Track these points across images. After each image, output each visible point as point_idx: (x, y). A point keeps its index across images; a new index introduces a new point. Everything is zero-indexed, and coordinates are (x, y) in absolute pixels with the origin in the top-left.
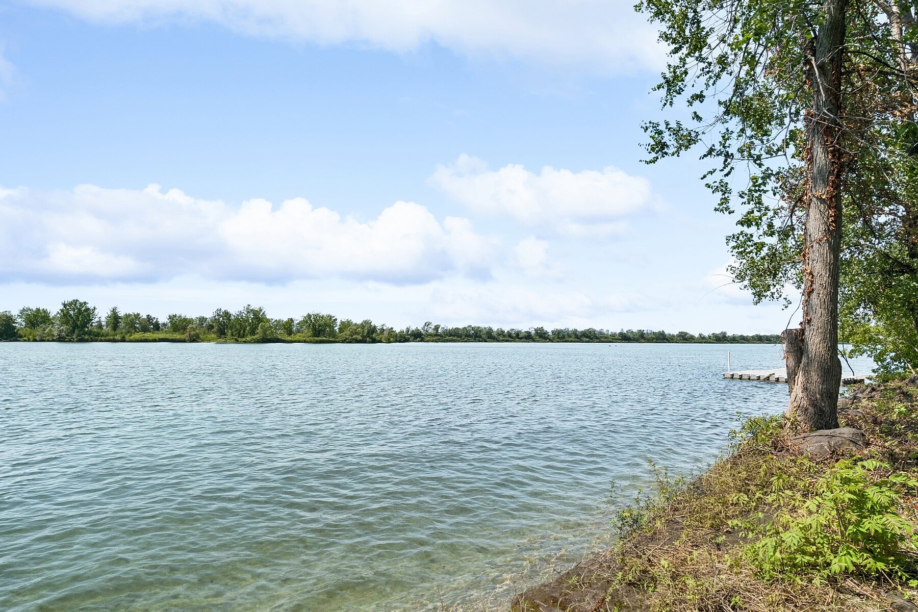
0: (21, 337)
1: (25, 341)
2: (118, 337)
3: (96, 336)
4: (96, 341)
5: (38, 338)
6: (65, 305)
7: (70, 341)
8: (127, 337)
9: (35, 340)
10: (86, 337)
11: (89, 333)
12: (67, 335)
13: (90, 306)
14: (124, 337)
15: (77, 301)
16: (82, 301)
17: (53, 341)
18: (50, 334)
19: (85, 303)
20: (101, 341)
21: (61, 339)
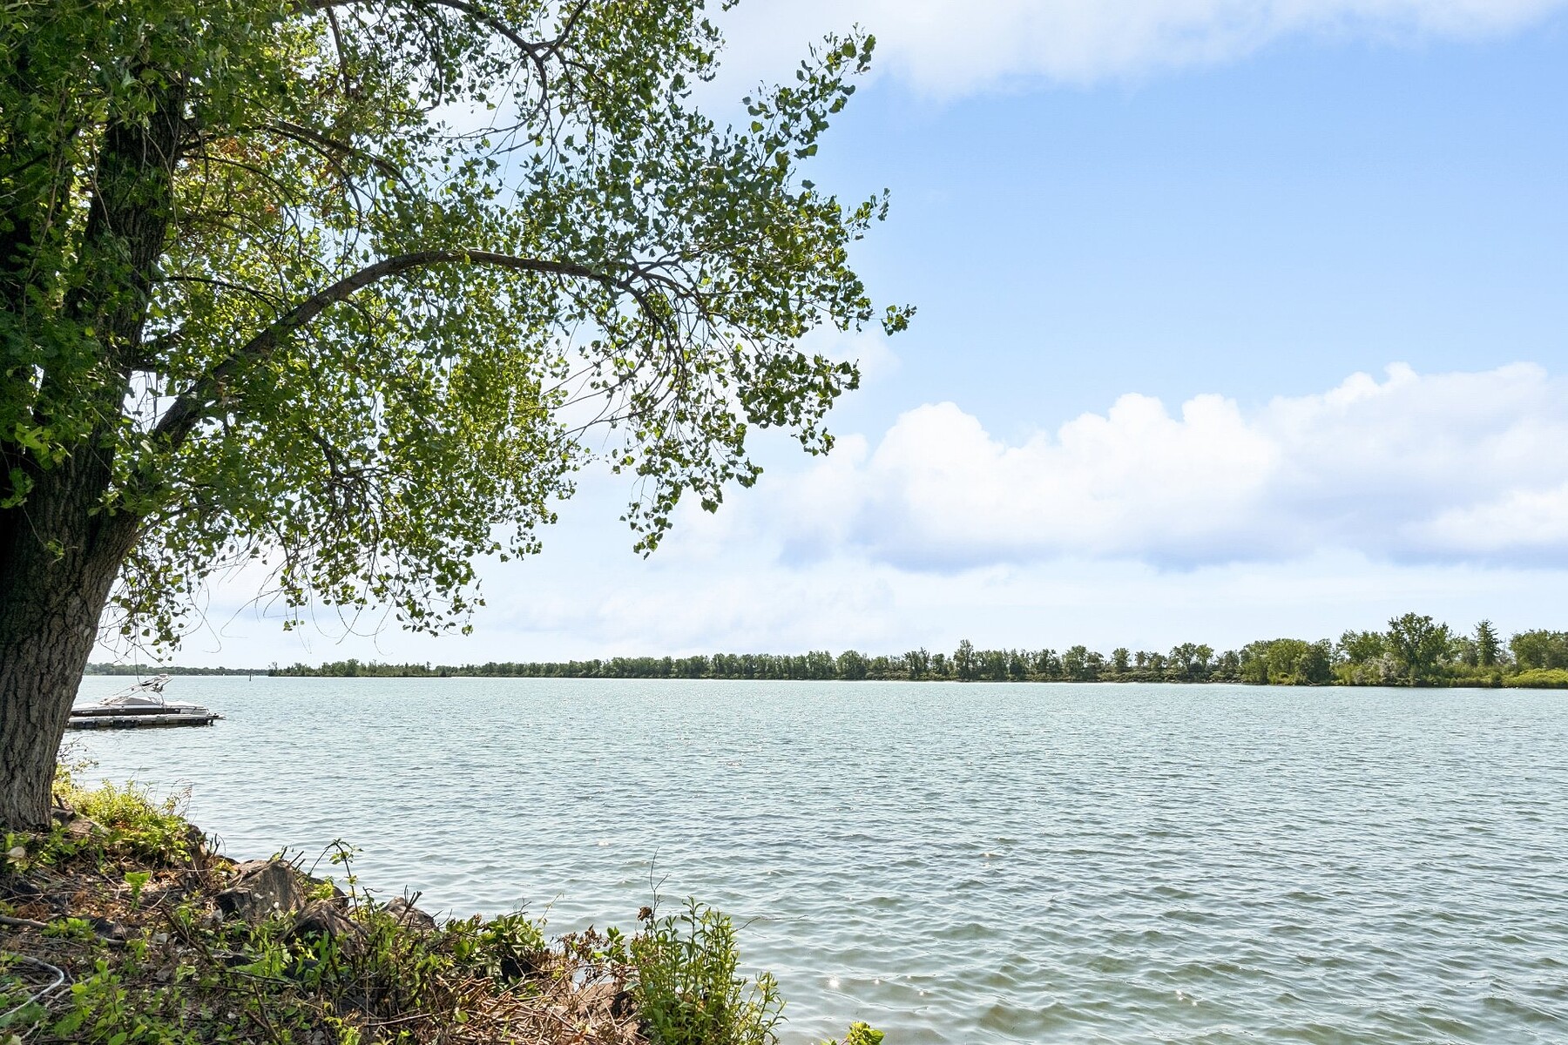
0: (1336, 678)
1: (1340, 684)
2: (1488, 679)
3: (1446, 679)
4: (1447, 685)
5: (1356, 682)
6: (1394, 625)
7: (1403, 685)
8: (1508, 678)
9: (1353, 684)
10: (1430, 678)
11: (1437, 671)
12: (1400, 676)
13: (1436, 623)
14: (1498, 678)
15: (1413, 615)
16: (1420, 614)
17: (1380, 684)
18: (1375, 674)
19: (1427, 619)
20: (1456, 685)
21: (1389, 682)
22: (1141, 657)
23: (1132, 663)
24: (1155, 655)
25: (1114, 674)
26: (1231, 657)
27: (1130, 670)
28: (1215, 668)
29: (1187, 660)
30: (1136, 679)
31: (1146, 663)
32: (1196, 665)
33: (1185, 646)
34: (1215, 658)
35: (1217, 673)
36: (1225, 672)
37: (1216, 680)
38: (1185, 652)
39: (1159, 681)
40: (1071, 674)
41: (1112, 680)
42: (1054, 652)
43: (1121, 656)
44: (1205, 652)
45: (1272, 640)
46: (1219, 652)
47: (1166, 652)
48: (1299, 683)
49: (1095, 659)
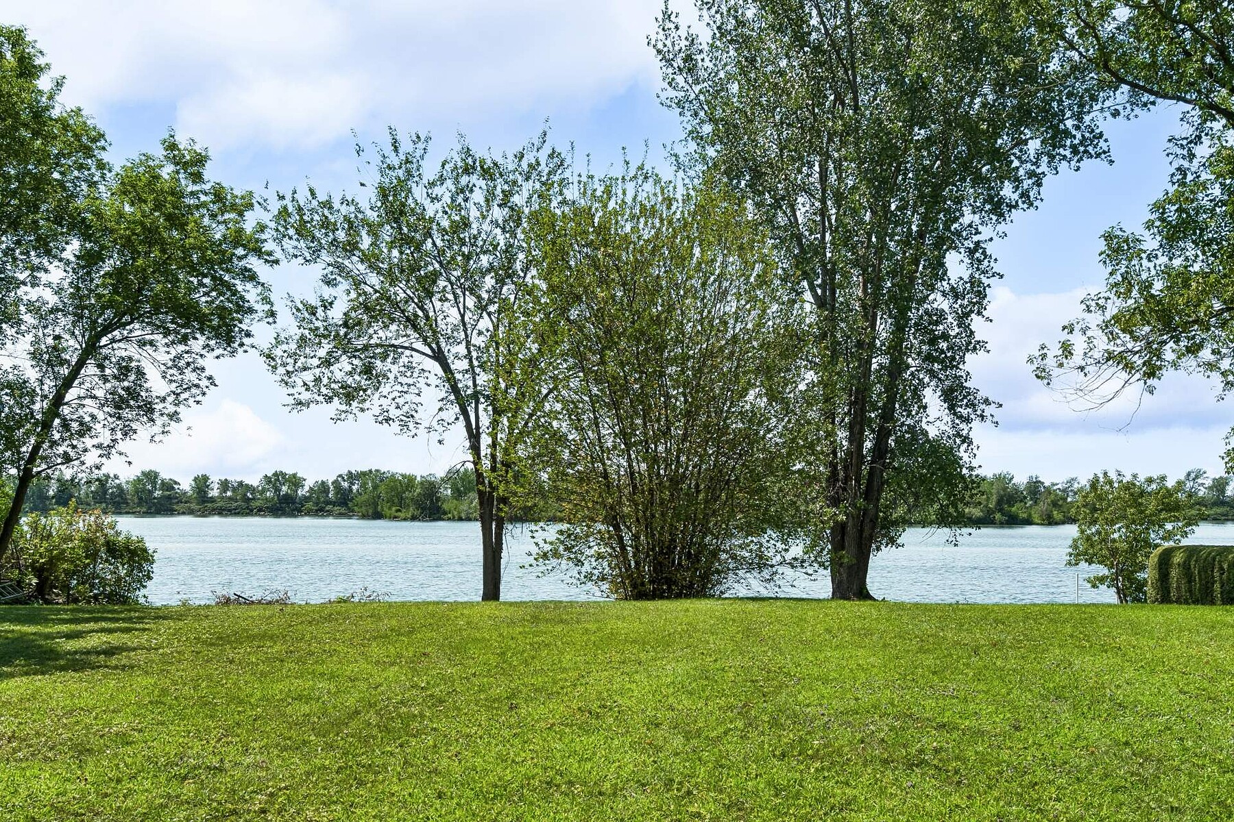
0: (445, 513)
1: (449, 519)
9: (460, 519)
22: (225, 485)
23: (214, 492)
24: (241, 484)
25: (194, 506)
26: (323, 487)
27: (212, 500)
28: (306, 499)
29: (277, 490)
30: (222, 512)
31: (229, 494)
32: (286, 495)
33: (276, 474)
34: (307, 488)
35: (309, 505)
36: (317, 504)
37: (309, 513)
38: (276, 480)
39: (247, 515)
40: (140, 504)
41: (191, 512)
42: (116, 477)
43: (202, 483)
44: (296, 482)
45: (365, 469)
46: (311, 480)
47: (254, 480)
48: (414, 518)
49: (169, 486)
